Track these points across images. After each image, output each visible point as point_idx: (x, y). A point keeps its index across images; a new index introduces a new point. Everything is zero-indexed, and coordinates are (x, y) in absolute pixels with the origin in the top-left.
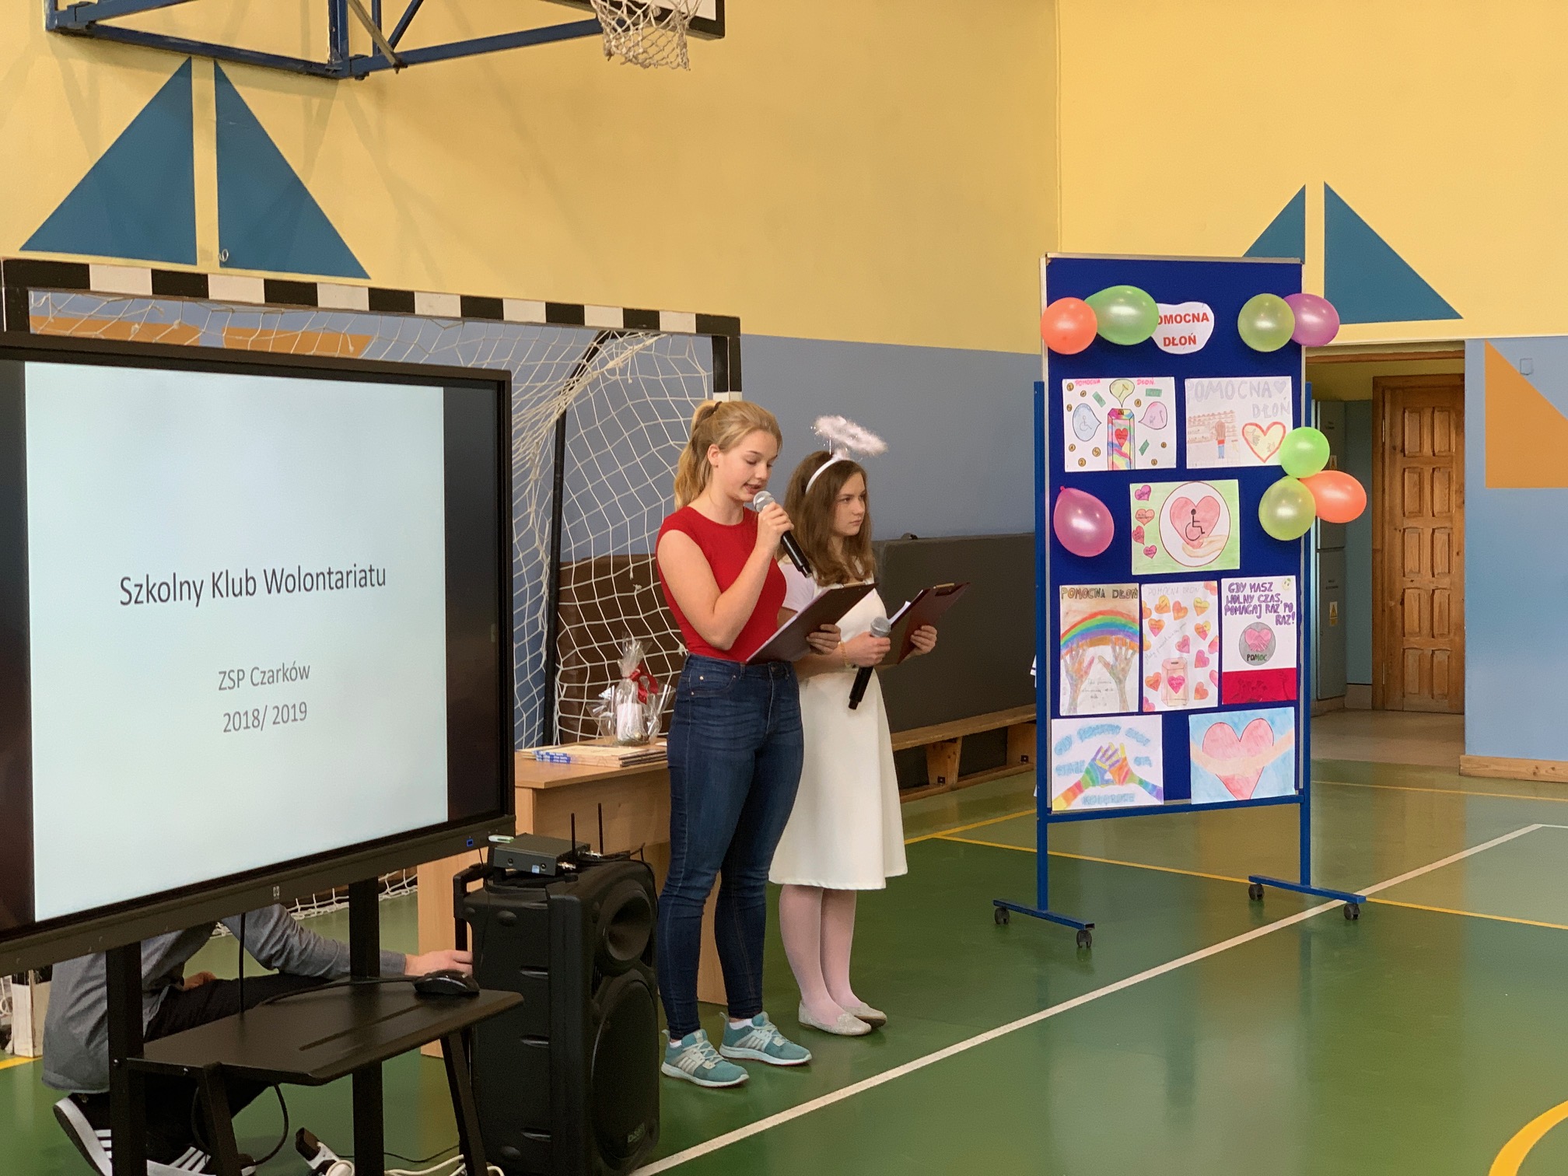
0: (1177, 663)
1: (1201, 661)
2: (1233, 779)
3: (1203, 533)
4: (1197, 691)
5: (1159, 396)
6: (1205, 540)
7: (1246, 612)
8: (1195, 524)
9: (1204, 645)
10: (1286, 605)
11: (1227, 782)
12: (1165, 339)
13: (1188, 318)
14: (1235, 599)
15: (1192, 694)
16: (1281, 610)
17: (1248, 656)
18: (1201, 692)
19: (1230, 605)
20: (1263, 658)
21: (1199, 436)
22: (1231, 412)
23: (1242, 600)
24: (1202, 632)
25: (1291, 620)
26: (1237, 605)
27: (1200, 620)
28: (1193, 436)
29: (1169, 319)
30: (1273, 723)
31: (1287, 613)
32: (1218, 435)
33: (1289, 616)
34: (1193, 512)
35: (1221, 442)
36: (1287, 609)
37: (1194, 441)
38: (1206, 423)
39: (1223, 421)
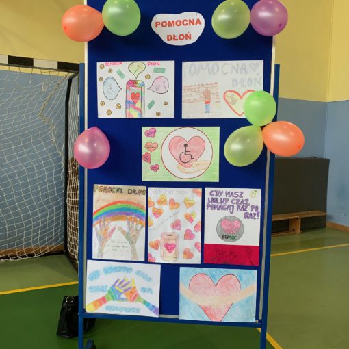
0: (171, 235)
1: (188, 235)
2: (210, 308)
3: (192, 159)
4: (185, 253)
5: (163, 72)
6: (194, 163)
7: (222, 208)
8: (187, 153)
9: (191, 227)
10: (253, 207)
11: (205, 310)
12: (168, 36)
13: (185, 23)
14: (214, 200)
15: (181, 254)
16: (249, 210)
17: (223, 236)
18: (188, 254)
19: (211, 204)
20: (234, 238)
21: (191, 99)
22: (216, 83)
23: (219, 201)
24: (190, 218)
25: (256, 217)
26: (216, 204)
27: (189, 211)
28: (187, 98)
29: (171, 24)
30: (240, 278)
31: (254, 211)
32: (206, 98)
33: (255, 214)
34: (186, 145)
35: (208, 102)
36: (254, 209)
37: (188, 101)
38: (197, 90)
39: (209, 89)
